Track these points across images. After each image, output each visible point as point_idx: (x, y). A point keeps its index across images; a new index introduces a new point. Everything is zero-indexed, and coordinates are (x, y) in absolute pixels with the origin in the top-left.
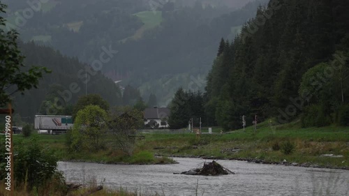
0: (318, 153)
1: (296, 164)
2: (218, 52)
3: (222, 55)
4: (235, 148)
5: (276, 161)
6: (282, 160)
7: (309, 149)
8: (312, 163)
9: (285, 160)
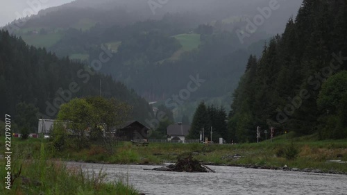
0: (324, 159)
1: (296, 169)
2: (245, 69)
3: (249, 71)
4: (237, 155)
5: (275, 166)
6: (283, 165)
7: (316, 156)
8: (315, 169)
9: (286, 166)
